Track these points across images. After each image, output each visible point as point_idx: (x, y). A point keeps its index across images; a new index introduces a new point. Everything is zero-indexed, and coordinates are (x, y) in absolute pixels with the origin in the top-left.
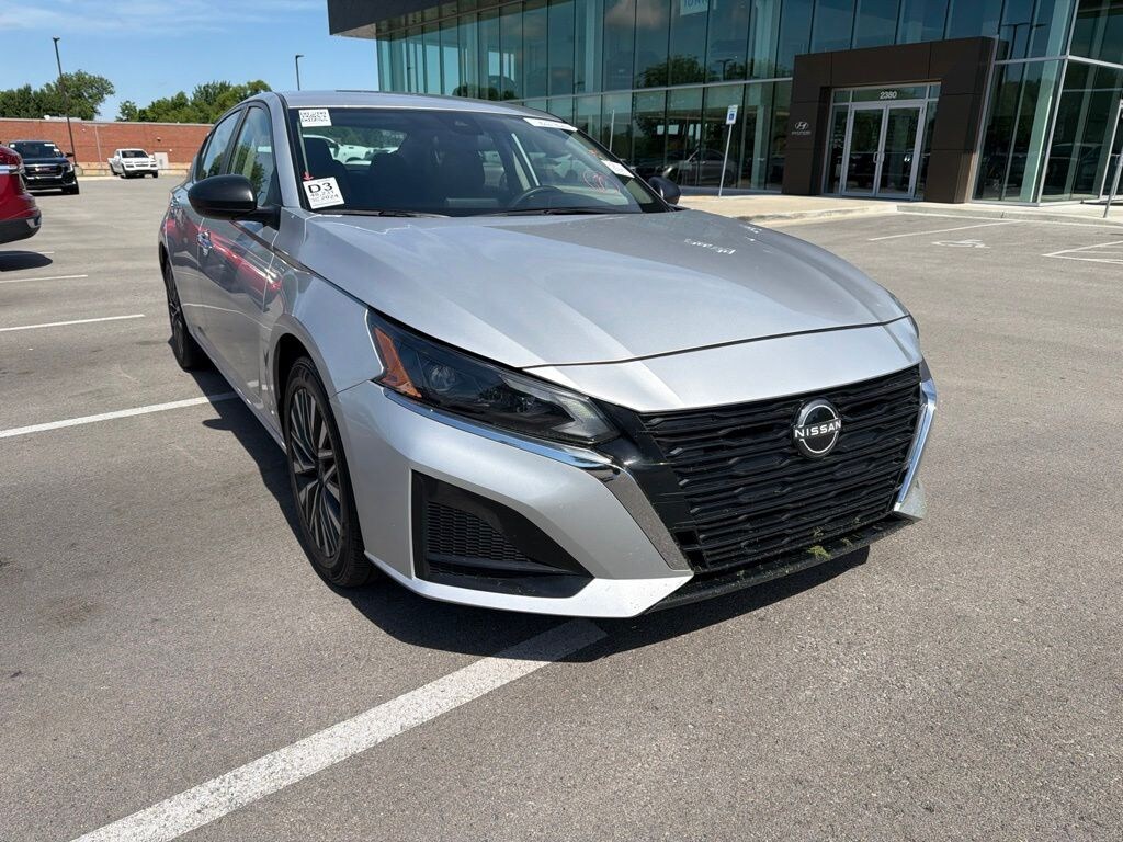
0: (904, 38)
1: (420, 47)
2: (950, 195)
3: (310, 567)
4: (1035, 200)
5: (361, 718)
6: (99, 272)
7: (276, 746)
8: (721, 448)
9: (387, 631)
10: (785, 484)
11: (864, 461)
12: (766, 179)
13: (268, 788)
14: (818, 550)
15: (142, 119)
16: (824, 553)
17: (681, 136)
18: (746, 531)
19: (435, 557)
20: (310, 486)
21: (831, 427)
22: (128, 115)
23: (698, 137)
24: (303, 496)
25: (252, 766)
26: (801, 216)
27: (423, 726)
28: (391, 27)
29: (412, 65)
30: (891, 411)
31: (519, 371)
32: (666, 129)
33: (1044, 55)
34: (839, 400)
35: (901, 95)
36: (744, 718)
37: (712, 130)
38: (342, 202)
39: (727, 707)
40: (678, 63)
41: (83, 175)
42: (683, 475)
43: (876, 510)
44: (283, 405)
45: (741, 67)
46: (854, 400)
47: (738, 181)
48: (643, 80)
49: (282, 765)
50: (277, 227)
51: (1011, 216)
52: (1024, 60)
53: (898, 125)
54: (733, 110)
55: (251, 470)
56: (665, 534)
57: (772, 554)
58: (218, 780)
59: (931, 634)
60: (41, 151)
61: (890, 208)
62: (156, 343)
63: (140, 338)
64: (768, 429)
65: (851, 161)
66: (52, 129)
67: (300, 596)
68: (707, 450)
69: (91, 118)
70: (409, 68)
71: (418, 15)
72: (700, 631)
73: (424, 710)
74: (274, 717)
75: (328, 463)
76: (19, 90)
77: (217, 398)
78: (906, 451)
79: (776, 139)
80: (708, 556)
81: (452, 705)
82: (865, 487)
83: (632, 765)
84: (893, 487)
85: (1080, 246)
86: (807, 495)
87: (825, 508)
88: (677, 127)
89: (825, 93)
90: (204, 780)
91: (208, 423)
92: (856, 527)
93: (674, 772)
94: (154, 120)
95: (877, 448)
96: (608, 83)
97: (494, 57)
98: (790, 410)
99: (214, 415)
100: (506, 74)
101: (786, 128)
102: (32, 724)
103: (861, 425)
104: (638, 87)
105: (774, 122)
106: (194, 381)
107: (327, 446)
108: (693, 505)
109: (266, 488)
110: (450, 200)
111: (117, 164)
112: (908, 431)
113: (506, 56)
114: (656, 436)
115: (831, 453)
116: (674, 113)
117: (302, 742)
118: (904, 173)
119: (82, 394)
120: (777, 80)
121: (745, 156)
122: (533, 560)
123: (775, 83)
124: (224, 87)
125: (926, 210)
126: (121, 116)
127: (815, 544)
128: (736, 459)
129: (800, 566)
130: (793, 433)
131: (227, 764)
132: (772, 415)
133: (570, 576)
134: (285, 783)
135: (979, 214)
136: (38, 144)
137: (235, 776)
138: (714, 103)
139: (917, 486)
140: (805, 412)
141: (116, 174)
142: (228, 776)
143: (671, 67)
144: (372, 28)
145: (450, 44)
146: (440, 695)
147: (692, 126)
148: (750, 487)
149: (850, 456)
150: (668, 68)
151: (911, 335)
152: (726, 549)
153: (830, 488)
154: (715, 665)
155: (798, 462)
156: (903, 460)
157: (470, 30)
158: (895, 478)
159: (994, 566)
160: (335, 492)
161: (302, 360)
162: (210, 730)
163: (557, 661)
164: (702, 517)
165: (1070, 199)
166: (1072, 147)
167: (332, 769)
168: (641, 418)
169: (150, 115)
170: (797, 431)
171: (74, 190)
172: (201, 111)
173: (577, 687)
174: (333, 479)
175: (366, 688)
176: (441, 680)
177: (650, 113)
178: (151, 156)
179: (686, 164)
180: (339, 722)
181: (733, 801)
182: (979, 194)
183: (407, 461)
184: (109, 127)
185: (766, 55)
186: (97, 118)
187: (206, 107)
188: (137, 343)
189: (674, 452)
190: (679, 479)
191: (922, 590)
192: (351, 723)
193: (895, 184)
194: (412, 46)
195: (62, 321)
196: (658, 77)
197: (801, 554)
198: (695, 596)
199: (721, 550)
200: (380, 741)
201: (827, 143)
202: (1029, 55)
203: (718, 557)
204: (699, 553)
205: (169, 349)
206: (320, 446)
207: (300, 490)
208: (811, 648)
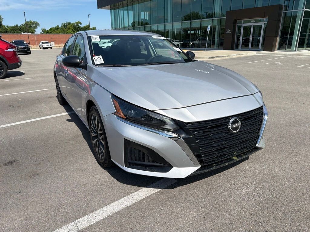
0: (257, 5)
1: (122, 11)
2: (271, 49)
3: (96, 162)
4: (295, 50)
5: (111, 205)
6: (37, 77)
7: (89, 213)
8: (208, 131)
9: (117, 180)
10: (226, 141)
11: (248, 133)
12: (219, 45)
13: (87, 225)
14: (235, 158)
15: (47, 33)
16: (237, 159)
17: (194, 34)
18: (215, 154)
19: (130, 161)
20: (96, 140)
21: (239, 125)
22: (44, 32)
23: (199, 33)
24: (94, 142)
25: (82, 219)
26: (229, 56)
27: (128, 207)
28: (114, 6)
29: (120, 16)
30: (255, 119)
31: (152, 111)
32: (190, 32)
33: (298, 9)
34: (240, 117)
35: (257, 21)
36: (215, 205)
37: (203, 32)
38: (103, 62)
39: (210, 202)
40: (193, 14)
41: (32, 49)
42: (198, 139)
43: (251, 146)
44: (88, 118)
45: (211, 14)
46: (245, 117)
47: (211, 46)
48: (184, 18)
49: (90, 218)
50: (86, 69)
51: (288, 55)
52: (292, 11)
53: (256, 29)
54: (209, 27)
55: (79, 134)
56: (193, 156)
57: (222, 160)
58: (74, 223)
59: (267, 180)
60: (21, 43)
61: (254, 53)
62: (53, 97)
63: (49, 96)
64: (221, 126)
65: (243, 39)
66: (23, 36)
67: (94, 170)
68: (204, 132)
69: (34, 33)
70: (119, 17)
71: (122, 3)
72: (203, 180)
73: (128, 203)
74: (88, 204)
75: (101, 134)
76: (15, 26)
77: (70, 113)
78: (259, 130)
79: (221, 34)
80: (205, 161)
81: (135, 201)
82: (248, 140)
83: (185, 219)
84: (256, 140)
85: (309, 63)
86: (232, 143)
87: (237, 146)
88: (193, 31)
89: (235, 21)
90: (70, 223)
91: (68, 120)
92: (245, 151)
93: (196, 221)
94: (51, 33)
95: (251, 130)
96: (174, 20)
97: (142, 13)
98: (227, 120)
99: (69, 118)
100: (146, 18)
101: (224, 31)
102: (24, 206)
103: (247, 124)
104: (183, 21)
105: (221, 29)
106: (64, 108)
107: (101, 130)
108: (200, 147)
109: (84, 139)
110: (132, 60)
111: (41, 45)
112: (260, 124)
113: (146, 13)
114: (190, 129)
115: (239, 132)
116: (193, 28)
117: (95, 212)
118: (258, 42)
119: (34, 112)
120: (221, 18)
121: (213, 39)
122: (157, 162)
123: (221, 19)
124: (69, 23)
125: (264, 54)
126: (42, 32)
127: (234, 156)
128: (212, 134)
129: (230, 163)
130: (228, 126)
131: (76, 218)
132: (222, 122)
133: (167, 167)
134: (91, 224)
135: (279, 54)
136: (20, 41)
137: (78, 221)
138: (204, 25)
139: (263, 139)
140: (231, 121)
141: (41, 48)
142: (76, 221)
143: (191, 14)
144: (109, 6)
145: (130, 10)
146: (132, 198)
147: (198, 31)
148: (216, 142)
149: (244, 132)
150: (191, 15)
151: (261, 97)
152: (210, 159)
153: (239, 141)
154: (207, 190)
155: (229, 134)
156: (258, 132)
157: (136, 6)
158: (256, 137)
159: (285, 160)
160: (103, 142)
161: (94, 106)
162: (71, 208)
163: (164, 189)
164: (203, 150)
165: (306, 49)
166: (306, 34)
167: (104, 219)
168: (186, 124)
169: (50, 32)
170: (229, 126)
171: (30, 53)
172: (63, 30)
173: (169, 196)
174: (102, 139)
175: (112, 196)
176: (132, 194)
177: (185, 28)
178: (50, 43)
179: (196, 42)
180: (105, 206)
181: (212, 229)
182: (279, 49)
183: (122, 136)
184: (38, 35)
185: (218, 10)
186: (35, 33)
187: (64, 29)
188: (48, 97)
189: (195, 133)
190: (196, 140)
191: (264, 167)
192: (108, 206)
193: (255, 46)
194: (120, 11)
195: (28, 91)
196: (188, 18)
197: (231, 159)
198: (202, 172)
199: (208, 159)
200: (116, 211)
201: (236, 35)
202: (293, 9)
203: (207, 161)
204: (202, 160)
205: (56, 99)
206: (99, 130)
207: (93, 141)
208: (233, 185)
